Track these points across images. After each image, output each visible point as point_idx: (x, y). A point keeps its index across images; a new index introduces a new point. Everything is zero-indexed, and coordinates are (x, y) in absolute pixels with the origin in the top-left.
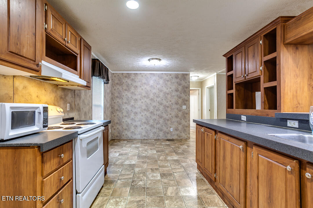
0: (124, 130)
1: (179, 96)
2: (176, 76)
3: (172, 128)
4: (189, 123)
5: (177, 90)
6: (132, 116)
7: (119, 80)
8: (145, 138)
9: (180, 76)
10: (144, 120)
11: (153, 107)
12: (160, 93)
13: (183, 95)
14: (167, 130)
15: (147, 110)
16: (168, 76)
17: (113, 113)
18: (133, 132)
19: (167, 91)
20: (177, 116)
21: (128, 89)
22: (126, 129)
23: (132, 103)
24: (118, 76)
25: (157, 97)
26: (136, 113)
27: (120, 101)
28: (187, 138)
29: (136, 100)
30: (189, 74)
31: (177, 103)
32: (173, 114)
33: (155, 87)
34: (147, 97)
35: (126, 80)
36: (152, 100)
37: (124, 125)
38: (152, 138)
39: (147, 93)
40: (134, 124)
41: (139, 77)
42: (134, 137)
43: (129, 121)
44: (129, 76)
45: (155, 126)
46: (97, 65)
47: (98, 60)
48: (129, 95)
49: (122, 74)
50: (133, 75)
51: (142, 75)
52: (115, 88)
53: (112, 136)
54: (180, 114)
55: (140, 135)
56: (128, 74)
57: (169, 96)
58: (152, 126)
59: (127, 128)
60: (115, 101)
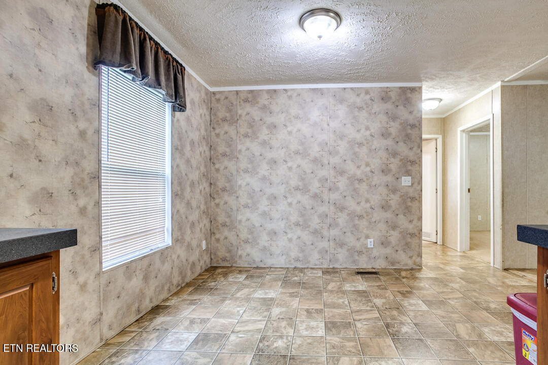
0: (242, 243)
1: (390, 150)
2: (383, 93)
3: (372, 240)
4: (418, 224)
5: (385, 135)
6: (264, 205)
7: (230, 111)
8: (299, 265)
9: (393, 95)
10: (294, 218)
11: (320, 180)
12: (340, 142)
13: (403, 148)
14: (358, 245)
15: (303, 189)
16: (362, 96)
17: (214, 198)
18: (264, 249)
19: (359, 137)
20: (385, 207)
21: (252, 132)
22: (246, 241)
23: (264, 169)
24: (227, 98)
25: (330, 154)
26: (273, 198)
27: (231, 165)
28: (415, 267)
29: (273, 162)
30: (420, 88)
31: (385, 171)
32: (376, 199)
33: (325, 126)
34: (302, 153)
35: (248, 108)
36: (315, 161)
37: (241, 230)
38: (316, 265)
39: (302, 144)
40: (269, 226)
41: (282, 99)
42: (269, 262)
43: (256, 220)
44: (254, 98)
45: (325, 233)
46: (112, 24)
47: (116, 7)
48: (255, 148)
49: (237, 92)
50: (266, 96)
51: (289, 93)
52: (217, 131)
53: (211, 259)
54: (395, 200)
55: (284, 257)
56: (251, 92)
57: (364, 151)
58: (315, 232)
59: (249, 236)
60: (217, 166)
